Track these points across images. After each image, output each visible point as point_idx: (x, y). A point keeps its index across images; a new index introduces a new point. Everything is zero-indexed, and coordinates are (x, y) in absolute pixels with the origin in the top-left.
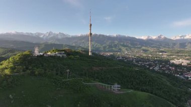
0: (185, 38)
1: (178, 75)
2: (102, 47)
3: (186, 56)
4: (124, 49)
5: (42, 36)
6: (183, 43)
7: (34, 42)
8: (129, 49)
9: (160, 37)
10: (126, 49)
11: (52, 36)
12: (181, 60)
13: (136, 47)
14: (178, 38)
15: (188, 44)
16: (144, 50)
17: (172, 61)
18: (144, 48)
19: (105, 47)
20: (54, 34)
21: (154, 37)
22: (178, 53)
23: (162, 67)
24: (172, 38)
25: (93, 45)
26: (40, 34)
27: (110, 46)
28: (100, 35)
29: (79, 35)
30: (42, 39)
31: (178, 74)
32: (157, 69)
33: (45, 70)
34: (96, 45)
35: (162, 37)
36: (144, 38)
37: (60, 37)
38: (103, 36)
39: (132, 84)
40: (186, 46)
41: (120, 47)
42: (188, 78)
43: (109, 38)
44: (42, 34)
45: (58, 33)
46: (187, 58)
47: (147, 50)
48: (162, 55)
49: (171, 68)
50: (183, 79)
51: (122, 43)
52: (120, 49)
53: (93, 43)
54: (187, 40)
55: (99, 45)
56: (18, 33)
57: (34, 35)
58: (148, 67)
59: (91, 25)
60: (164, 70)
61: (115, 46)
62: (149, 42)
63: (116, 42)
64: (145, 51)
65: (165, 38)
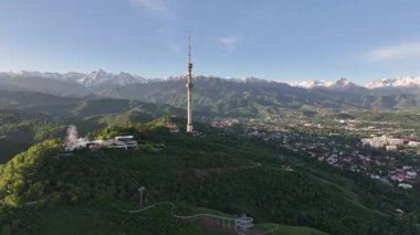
0: (395, 85)
1: (378, 177)
2: (215, 105)
3: (395, 127)
4: (262, 110)
5: (82, 80)
6: (389, 97)
7: (63, 95)
8: (273, 110)
9: (340, 83)
10: (269, 111)
11: (104, 80)
12: (384, 137)
13: (289, 104)
14: (380, 85)
15: (400, 98)
16: (305, 113)
17: (365, 141)
18: (306, 107)
19: (221, 106)
20: (110, 75)
21: (329, 84)
22: (378, 119)
23: (344, 156)
24: (367, 86)
25: (196, 101)
26: (76, 76)
27: (234, 104)
28: (211, 79)
29: (165, 78)
30: (82, 87)
31: (377, 174)
32: (332, 160)
33: (92, 185)
34: (202, 102)
35: (346, 83)
36: (306, 84)
37: (121, 82)
38: (218, 80)
39: (279, 206)
40: (396, 103)
41: (255, 105)
42: (397, 182)
43: (231, 85)
44: (81, 76)
45: (119, 73)
46: (397, 131)
47: (314, 113)
48: (345, 124)
49: (362, 157)
50: (386, 187)
51: (259, 97)
52: (256, 111)
53: (195, 96)
54: (398, 89)
55: (208, 102)
56: (26, 73)
57: (64, 78)
58: (314, 155)
59: (191, 66)
60: (348, 165)
61: (245, 103)
62: (317, 95)
63: (246, 94)
64: (309, 114)
65: (352, 86)
